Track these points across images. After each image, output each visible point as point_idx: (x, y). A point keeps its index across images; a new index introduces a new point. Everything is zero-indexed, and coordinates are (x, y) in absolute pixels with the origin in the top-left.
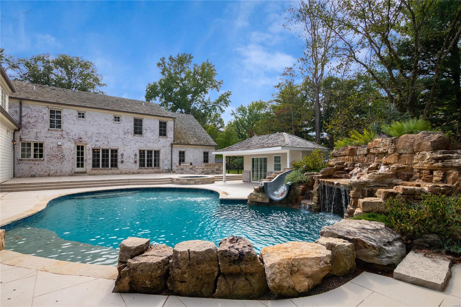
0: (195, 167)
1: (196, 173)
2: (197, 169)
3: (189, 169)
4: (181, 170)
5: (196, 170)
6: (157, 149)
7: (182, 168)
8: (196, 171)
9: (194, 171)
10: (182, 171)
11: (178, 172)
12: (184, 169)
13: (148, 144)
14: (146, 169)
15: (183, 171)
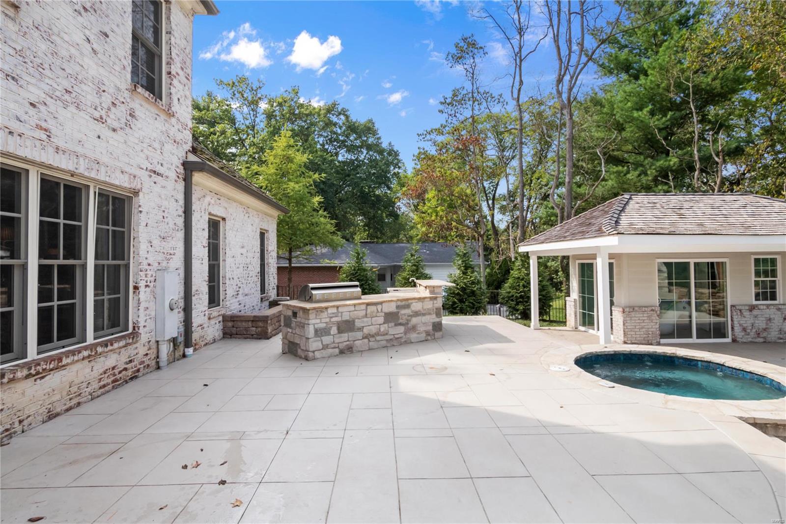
0: (408, 306)
1: (413, 336)
2: (417, 314)
3: (381, 320)
4: (340, 331)
5: (414, 320)
6: (120, 181)
7: (346, 317)
8: (414, 328)
9: (401, 329)
10: (345, 336)
11: (325, 347)
12: (358, 324)
13: (65, 114)
14: (36, 373)
15: (353, 335)
